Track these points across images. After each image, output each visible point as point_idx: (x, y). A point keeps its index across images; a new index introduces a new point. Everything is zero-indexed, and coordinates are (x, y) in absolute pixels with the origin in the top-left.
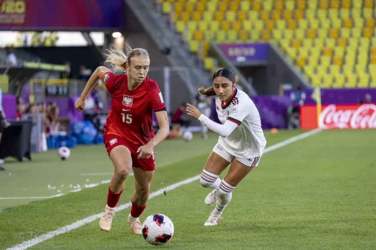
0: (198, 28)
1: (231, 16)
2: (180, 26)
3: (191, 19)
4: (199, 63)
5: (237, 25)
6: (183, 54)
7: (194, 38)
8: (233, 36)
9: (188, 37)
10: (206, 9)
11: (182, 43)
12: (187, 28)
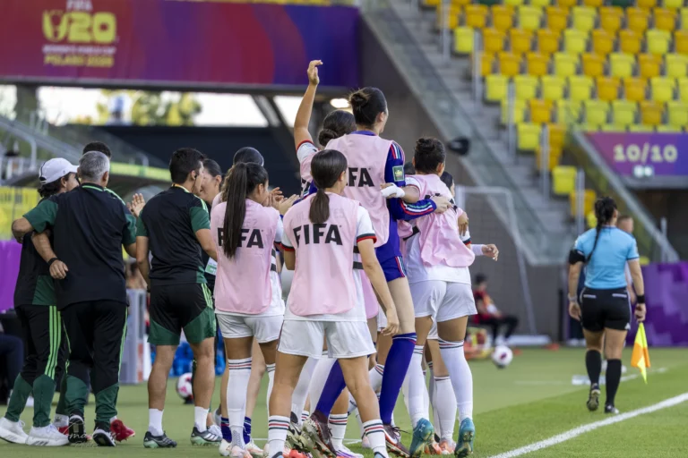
0: (539, 94)
1: (622, 64)
2: (497, 87)
3: (522, 71)
4: (538, 177)
5: (637, 89)
6: (502, 156)
7: (527, 118)
8: (624, 115)
9: (515, 114)
10: (561, 47)
11: (500, 127)
12: (512, 93)
